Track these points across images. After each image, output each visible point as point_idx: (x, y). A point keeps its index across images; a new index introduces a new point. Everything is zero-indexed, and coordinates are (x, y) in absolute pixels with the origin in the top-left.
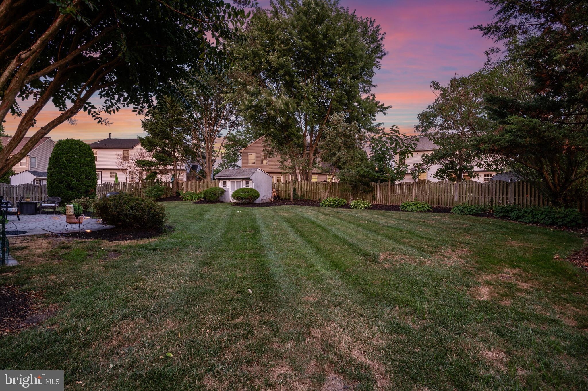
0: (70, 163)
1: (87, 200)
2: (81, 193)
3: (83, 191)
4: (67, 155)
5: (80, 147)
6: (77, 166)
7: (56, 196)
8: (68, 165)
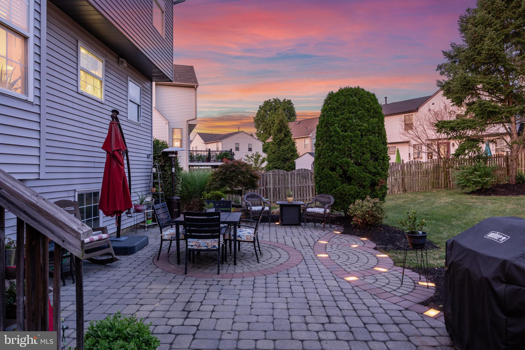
0: (346, 132)
1: (374, 203)
2: (363, 187)
3: (367, 183)
4: (341, 117)
5: (360, 99)
6: (356, 136)
7: (327, 193)
8: (343, 136)
